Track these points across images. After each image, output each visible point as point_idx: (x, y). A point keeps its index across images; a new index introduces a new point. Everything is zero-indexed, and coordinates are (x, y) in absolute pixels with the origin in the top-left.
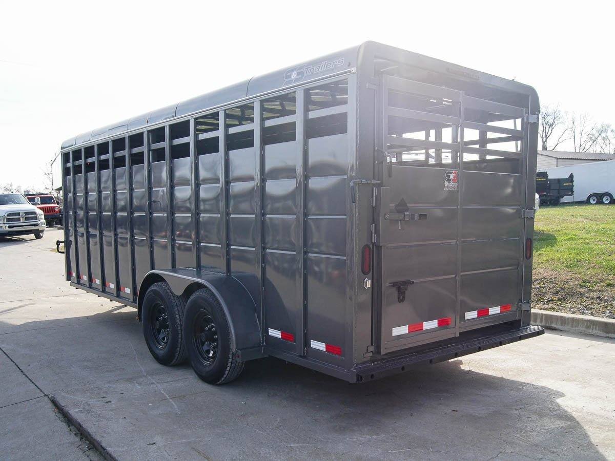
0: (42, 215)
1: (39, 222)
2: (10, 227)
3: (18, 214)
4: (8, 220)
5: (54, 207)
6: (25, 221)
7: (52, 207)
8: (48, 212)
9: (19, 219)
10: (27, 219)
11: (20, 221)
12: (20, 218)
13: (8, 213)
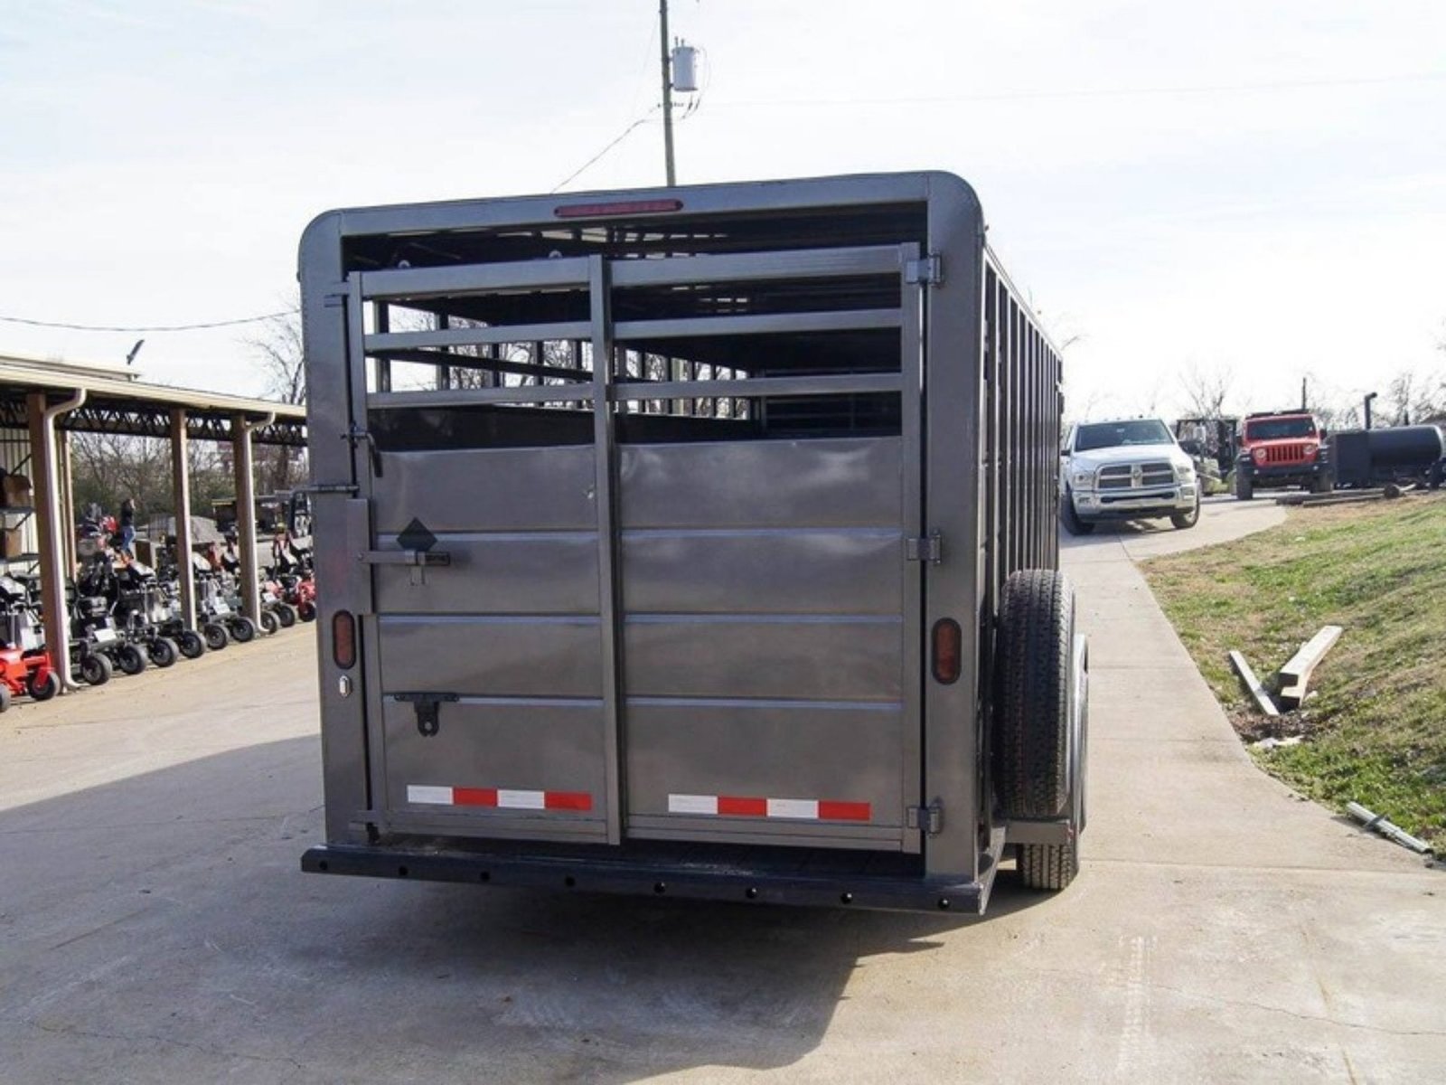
0: (1188, 470)
1: (1178, 489)
2: (1104, 500)
3: (1126, 469)
4: (1103, 484)
5: (1302, 446)
6: (1142, 487)
7: (1296, 446)
8: (1285, 458)
9: (1127, 482)
10: (1146, 481)
11: (1129, 485)
12: (1129, 480)
13: (1102, 468)
